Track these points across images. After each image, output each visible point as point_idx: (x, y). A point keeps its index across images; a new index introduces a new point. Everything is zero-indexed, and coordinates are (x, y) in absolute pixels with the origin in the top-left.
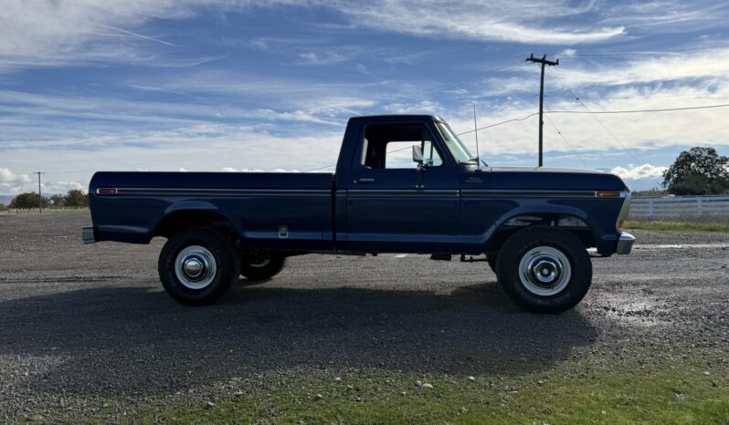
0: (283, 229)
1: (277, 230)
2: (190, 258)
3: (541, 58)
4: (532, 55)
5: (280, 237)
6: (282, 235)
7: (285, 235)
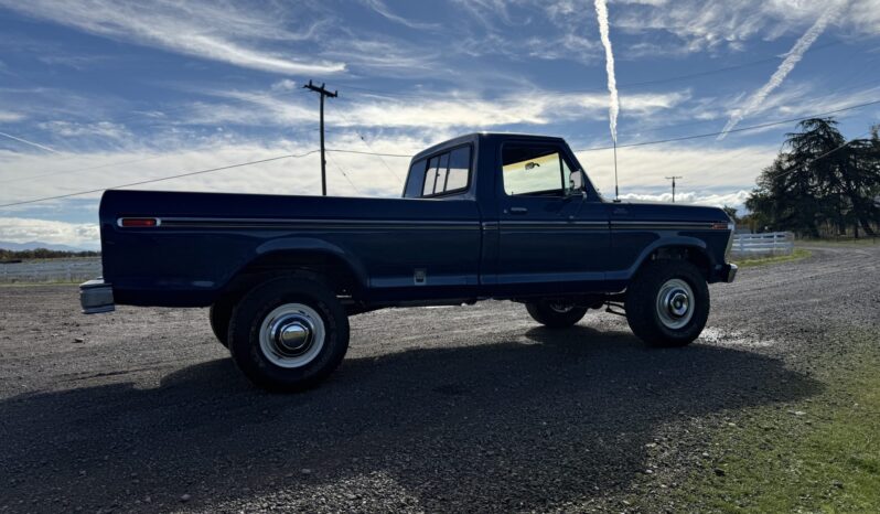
0: (420, 274)
1: (410, 274)
2: (289, 321)
3: (319, 86)
4: (311, 82)
5: (416, 284)
6: (418, 281)
7: (422, 281)
